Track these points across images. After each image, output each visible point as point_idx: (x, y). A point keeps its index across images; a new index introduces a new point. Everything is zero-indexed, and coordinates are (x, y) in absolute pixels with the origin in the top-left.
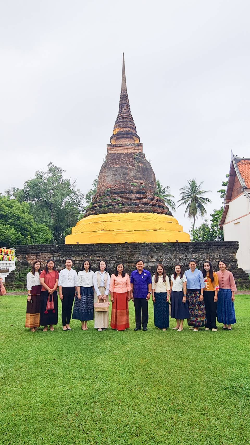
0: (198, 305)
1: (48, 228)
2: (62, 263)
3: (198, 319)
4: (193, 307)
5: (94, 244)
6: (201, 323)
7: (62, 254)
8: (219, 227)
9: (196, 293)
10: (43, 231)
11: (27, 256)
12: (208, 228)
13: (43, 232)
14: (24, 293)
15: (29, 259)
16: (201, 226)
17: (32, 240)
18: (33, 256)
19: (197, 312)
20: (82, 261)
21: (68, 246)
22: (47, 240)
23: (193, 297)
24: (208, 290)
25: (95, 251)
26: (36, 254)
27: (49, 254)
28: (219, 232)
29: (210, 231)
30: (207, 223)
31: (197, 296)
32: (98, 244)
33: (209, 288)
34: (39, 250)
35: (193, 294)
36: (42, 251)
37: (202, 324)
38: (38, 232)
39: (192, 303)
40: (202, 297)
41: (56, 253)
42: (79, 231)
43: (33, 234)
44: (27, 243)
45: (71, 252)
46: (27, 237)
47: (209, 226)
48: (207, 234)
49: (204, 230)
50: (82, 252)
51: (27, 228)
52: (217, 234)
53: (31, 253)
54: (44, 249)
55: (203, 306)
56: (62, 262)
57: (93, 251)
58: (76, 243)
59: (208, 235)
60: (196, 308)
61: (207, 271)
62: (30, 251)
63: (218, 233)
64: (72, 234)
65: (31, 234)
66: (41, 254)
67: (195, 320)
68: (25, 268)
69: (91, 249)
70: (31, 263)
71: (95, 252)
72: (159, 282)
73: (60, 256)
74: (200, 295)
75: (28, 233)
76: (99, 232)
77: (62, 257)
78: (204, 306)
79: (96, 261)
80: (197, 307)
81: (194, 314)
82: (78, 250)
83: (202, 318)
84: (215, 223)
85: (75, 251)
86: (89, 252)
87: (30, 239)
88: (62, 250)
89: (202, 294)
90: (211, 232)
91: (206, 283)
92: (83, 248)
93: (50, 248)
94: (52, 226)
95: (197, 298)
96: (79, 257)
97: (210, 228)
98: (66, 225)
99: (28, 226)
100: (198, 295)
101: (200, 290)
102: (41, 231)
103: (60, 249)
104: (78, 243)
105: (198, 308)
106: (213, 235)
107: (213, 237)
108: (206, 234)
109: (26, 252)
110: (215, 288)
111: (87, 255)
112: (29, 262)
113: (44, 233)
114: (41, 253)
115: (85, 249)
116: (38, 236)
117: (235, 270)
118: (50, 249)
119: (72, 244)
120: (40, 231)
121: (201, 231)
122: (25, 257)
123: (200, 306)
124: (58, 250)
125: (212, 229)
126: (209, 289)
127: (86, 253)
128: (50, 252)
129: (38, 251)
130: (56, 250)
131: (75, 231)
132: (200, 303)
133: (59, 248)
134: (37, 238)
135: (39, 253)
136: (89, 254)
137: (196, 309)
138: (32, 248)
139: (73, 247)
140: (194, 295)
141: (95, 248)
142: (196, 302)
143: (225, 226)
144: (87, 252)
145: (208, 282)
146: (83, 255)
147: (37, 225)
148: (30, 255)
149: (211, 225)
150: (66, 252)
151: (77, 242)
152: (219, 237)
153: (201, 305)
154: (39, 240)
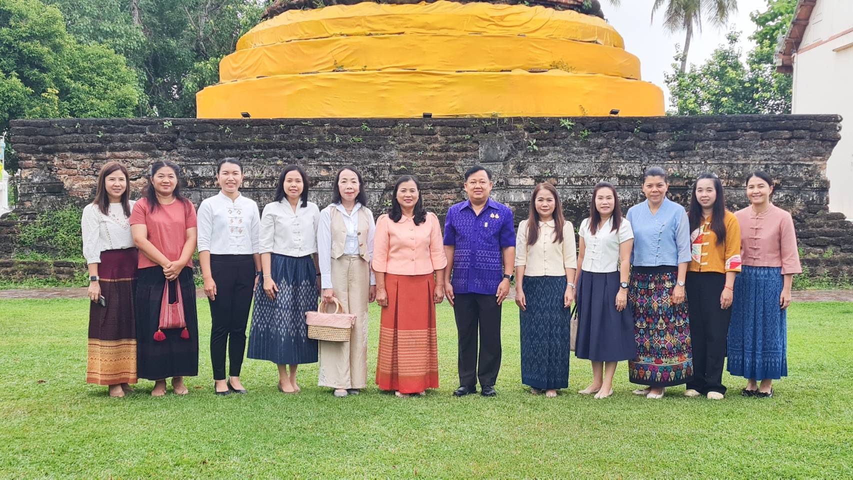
0: (667, 317)
1: (122, 59)
2: (191, 187)
3: (664, 360)
4: (648, 323)
5: (306, 120)
6: (672, 374)
7: (188, 155)
8: (778, 62)
9: (663, 278)
10: (104, 71)
11: (56, 161)
12: (736, 67)
13: (104, 74)
15: (64, 170)
16: (712, 60)
17: (66, 104)
18: (82, 160)
19: (662, 339)
20: (263, 181)
21: (211, 127)
22: (123, 104)
23: (648, 292)
24: (702, 271)
25: (312, 147)
26: (89, 154)
27: (139, 154)
28: (780, 83)
29: (746, 78)
30: (736, 47)
31: (664, 289)
32: (320, 122)
33: (706, 263)
34: (103, 140)
35: (650, 282)
36: (112, 142)
37: (676, 376)
38: (86, 75)
39: (648, 312)
40: (679, 292)
41: (165, 152)
42: (246, 70)
43: (67, 80)
44: (44, 114)
45: (223, 148)
46: (44, 91)
47: (743, 60)
48: (730, 90)
49: (720, 75)
50: (265, 148)
51: (40, 58)
52: (770, 91)
53: (73, 150)
54: (119, 135)
55: (685, 319)
56: (189, 183)
57: (303, 147)
58: (241, 117)
59: (735, 95)
60: (658, 326)
61: (707, 208)
62: (67, 143)
63: (776, 85)
64: (221, 80)
65: (58, 81)
66: (108, 154)
67: (654, 364)
68: (53, 206)
69: (298, 138)
70: (75, 187)
71: (313, 148)
72: (539, 243)
73: (184, 163)
74: (673, 287)
75: (47, 77)
76: (323, 74)
77: (188, 167)
78: (688, 321)
79: (317, 182)
80: (661, 324)
81: (652, 347)
82: (249, 140)
83: (677, 358)
84: (765, 49)
85: (238, 146)
86: (288, 149)
87: (57, 98)
88: (189, 142)
89: (681, 281)
90: (747, 85)
91: (701, 245)
92: (267, 136)
93: (143, 132)
94: (141, 53)
95: (664, 295)
96: (251, 167)
97: (747, 67)
98: (193, 46)
99: (46, 49)
100: (668, 285)
101: (674, 270)
102: (98, 71)
103: (182, 138)
104: (246, 115)
105: (664, 326)
106: (756, 96)
107: (754, 101)
108: (728, 90)
109: (52, 146)
110: (728, 262)
111: (281, 158)
112: (67, 184)
113: (111, 79)
114: (112, 149)
115: (276, 137)
116: (86, 87)
117: (818, 220)
118: (142, 135)
119: (226, 120)
120: (92, 70)
121: (712, 80)
122: (49, 163)
123: (672, 320)
124: (173, 140)
125: (753, 70)
126: (707, 266)
127: (278, 151)
128: (143, 149)
129: (98, 144)
130: (165, 139)
131: (235, 69)
132: (675, 310)
133: (178, 132)
134: (82, 96)
135: (101, 150)
136: (289, 157)
137: (659, 331)
138: (76, 132)
139: (228, 129)
140: (652, 286)
141: (309, 134)
142: (659, 308)
143: (800, 61)
144: (284, 150)
145: (705, 244)
146: (269, 159)
147: (79, 46)
148: (67, 157)
149: (752, 55)
150: (203, 147)
151: (245, 111)
152: (778, 102)
153: (676, 317)
154: (92, 104)
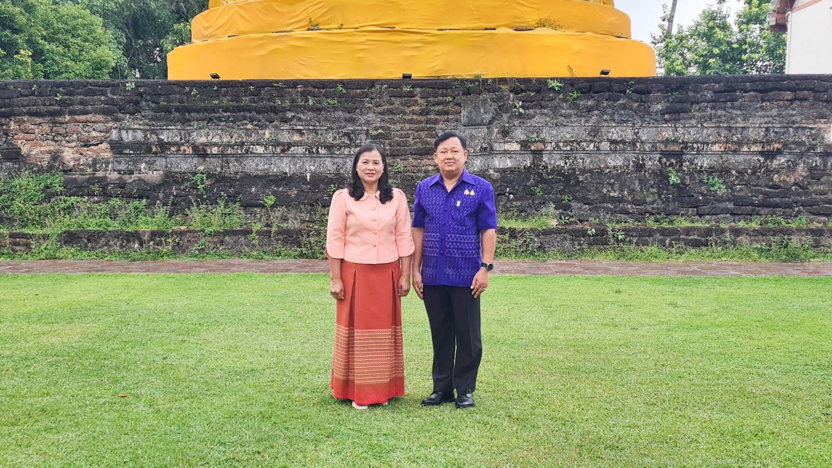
1: (98, 20)
2: (156, 153)
5: (277, 82)
7: (153, 119)
8: (771, 20)
10: (79, 32)
11: (13, 126)
12: (724, 27)
13: (79, 36)
14: (9, 265)
15: (21, 135)
16: (700, 20)
17: (40, 66)
18: (40, 124)
20: (232, 146)
21: (177, 89)
22: (98, 66)
25: (284, 110)
26: (48, 118)
27: (100, 117)
28: (769, 44)
29: (734, 39)
30: (724, 8)
32: (294, 84)
34: (61, 103)
36: (71, 105)
38: (60, 36)
41: (128, 116)
42: (217, 29)
43: (41, 41)
44: (18, 75)
45: (190, 111)
46: (17, 53)
47: (731, 21)
48: (718, 51)
49: (708, 36)
50: (234, 111)
51: (12, 18)
52: (759, 53)
53: (31, 114)
54: (79, 97)
56: (154, 149)
57: (274, 110)
58: (210, 78)
59: (723, 56)
62: (24, 106)
63: (764, 46)
64: (193, 40)
65: (31, 43)
66: (68, 118)
68: (10, 174)
69: (269, 100)
70: (33, 153)
71: (285, 112)
73: (148, 127)
75: (20, 39)
76: (298, 33)
77: (153, 132)
79: (289, 148)
82: (217, 102)
84: (753, 9)
85: (205, 110)
86: (258, 112)
87: (29, 60)
88: (153, 105)
90: (735, 46)
92: (236, 98)
93: (104, 94)
94: (119, 14)
96: (220, 132)
97: (735, 29)
98: (173, 8)
99: (17, 9)
102: (73, 32)
103: (146, 101)
104: (215, 76)
106: (744, 57)
107: (742, 62)
108: (716, 51)
109: (7, 109)
111: (251, 121)
112: (24, 150)
113: (86, 40)
114: (72, 113)
115: (246, 100)
116: (61, 49)
118: (103, 98)
119: (192, 82)
120: (67, 31)
121: (699, 41)
122: (5, 127)
124: (137, 103)
125: (741, 31)
127: (248, 115)
128: (104, 112)
129: (57, 108)
130: (129, 102)
131: (206, 28)
133: (141, 95)
134: (57, 58)
135: (60, 113)
136: (259, 121)
138: (33, 94)
139: (194, 92)
141: (281, 97)
143: (795, 19)
144: (254, 113)
146: (239, 123)
147: (54, 7)
148: (24, 121)
149: (740, 16)
150: (168, 110)
151: (214, 72)
152: (767, 63)
154: (67, 66)
